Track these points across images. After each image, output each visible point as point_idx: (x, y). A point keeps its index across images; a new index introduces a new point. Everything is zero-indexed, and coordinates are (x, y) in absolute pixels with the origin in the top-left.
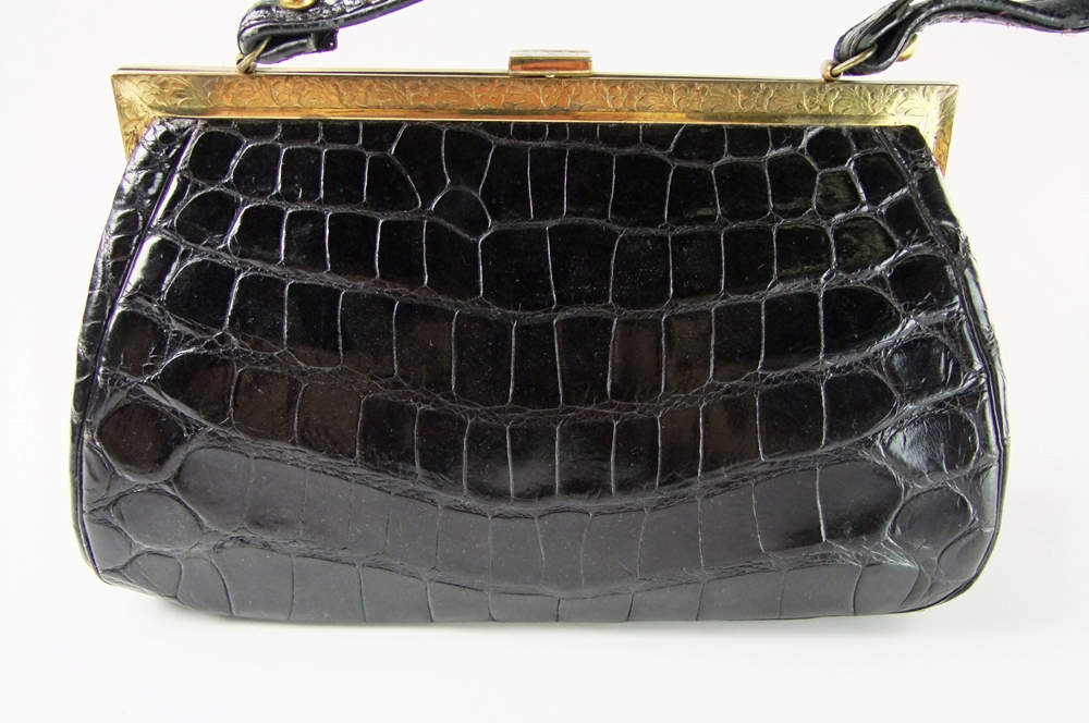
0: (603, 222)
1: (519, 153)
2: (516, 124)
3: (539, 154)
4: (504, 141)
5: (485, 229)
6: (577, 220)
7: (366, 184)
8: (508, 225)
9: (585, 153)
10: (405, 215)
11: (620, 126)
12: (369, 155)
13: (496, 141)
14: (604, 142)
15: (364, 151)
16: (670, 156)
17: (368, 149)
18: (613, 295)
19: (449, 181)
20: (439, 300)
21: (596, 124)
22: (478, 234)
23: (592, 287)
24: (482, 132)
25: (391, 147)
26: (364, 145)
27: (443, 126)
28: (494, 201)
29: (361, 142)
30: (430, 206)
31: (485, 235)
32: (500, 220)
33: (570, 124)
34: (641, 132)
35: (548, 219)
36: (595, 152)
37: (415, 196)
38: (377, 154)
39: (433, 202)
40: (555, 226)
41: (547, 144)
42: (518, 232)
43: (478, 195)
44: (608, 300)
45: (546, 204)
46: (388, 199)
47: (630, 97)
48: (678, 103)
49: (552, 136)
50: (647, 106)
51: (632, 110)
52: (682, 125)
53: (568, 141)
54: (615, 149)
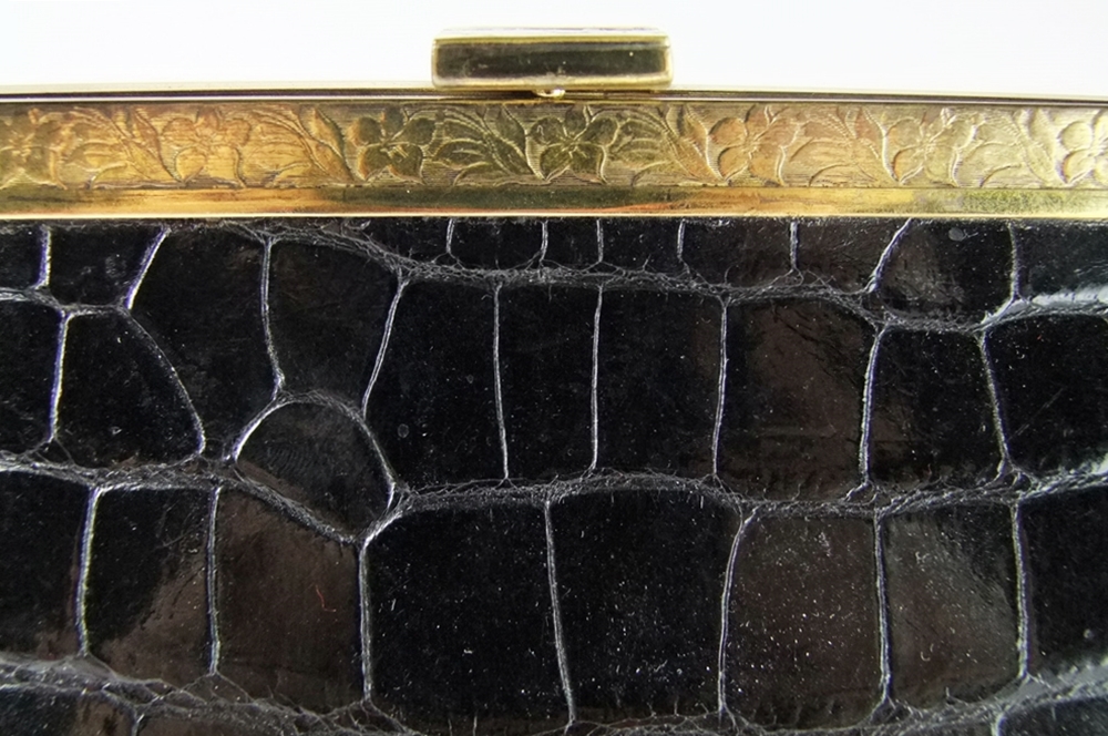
0: (698, 484)
1: (470, 299)
2: (462, 225)
3: (524, 299)
4: (431, 270)
5: (379, 508)
6: (628, 480)
7: (58, 391)
8: (441, 497)
9: (647, 299)
10: (161, 478)
11: (739, 225)
12: (70, 313)
13: (405, 269)
14: (695, 265)
15: (55, 304)
16: (869, 302)
17: (68, 297)
18: (729, 690)
19: (280, 379)
20: (253, 711)
21: (675, 222)
22: (359, 524)
23: (671, 667)
24: (372, 247)
25: (126, 291)
26: (55, 288)
27: (265, 231)
28: (403, 433)
29: (45, 281)
30: (229, 450)
31: (380, 528)
32: (417, 483)
33: (604, 221)
34: (793, 241)
35: (548, 479)
36: (672, 294)
37: (190, 423)
38: (87, 311)
39: (238, 437)
40: (569, 499)
41: (545, 276)
42: (469, 517)
43: (358, 415)
44: (713, 704)
45: (543, 437)
46: (116, 431)
47: (767, 149)
48: (893, 164)
49: (557, 256)
50: (812, 171)
51: (771, 184)
52: (901, 221)
53: (601, 268)
54: (727, 286)
